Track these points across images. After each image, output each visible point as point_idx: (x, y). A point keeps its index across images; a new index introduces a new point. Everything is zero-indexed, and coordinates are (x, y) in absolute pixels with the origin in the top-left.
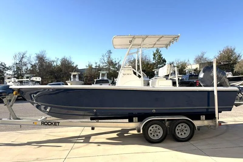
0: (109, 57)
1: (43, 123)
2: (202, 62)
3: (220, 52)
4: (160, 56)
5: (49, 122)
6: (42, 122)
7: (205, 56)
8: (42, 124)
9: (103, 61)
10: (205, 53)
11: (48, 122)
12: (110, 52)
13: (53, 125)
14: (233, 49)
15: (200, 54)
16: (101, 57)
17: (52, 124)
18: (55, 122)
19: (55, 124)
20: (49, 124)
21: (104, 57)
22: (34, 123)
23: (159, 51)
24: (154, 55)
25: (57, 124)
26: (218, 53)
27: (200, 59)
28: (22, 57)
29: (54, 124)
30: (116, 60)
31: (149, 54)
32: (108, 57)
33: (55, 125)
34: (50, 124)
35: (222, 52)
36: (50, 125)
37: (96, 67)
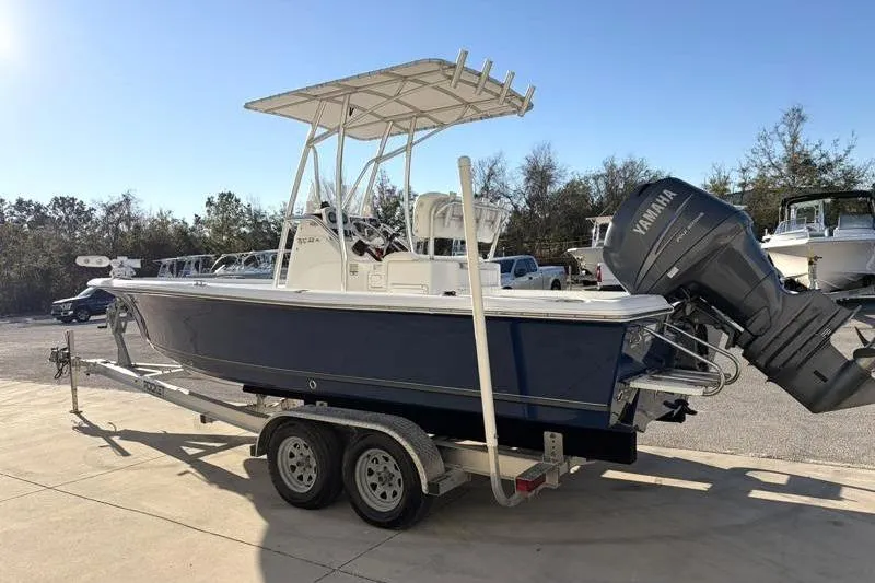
0: (794, 140)
9: (764, 160)
12: (797, 117)
16: (755, 144)
21: (769, 142)
28: (487, 172)
30: (825, 148)
32: (788, 138)
37: (743, 185)
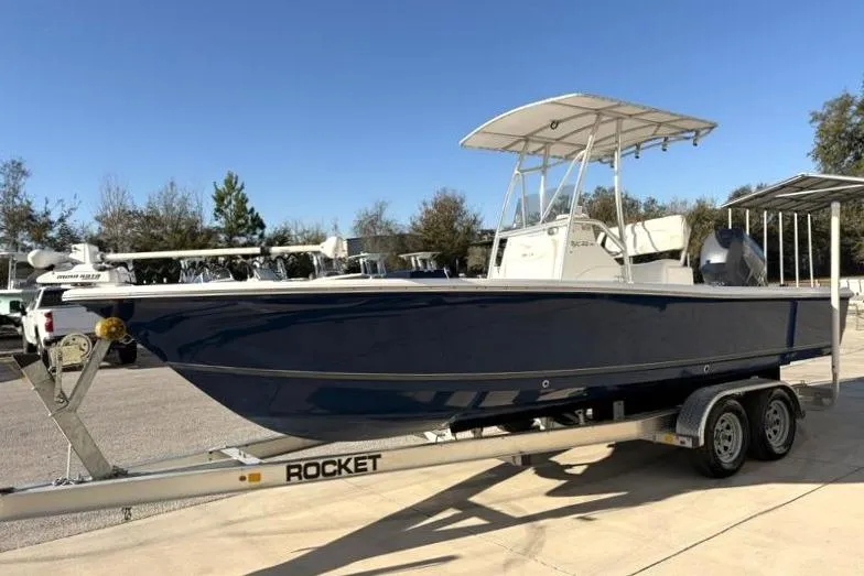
0: (14, 193)
1: (293, 471)
2: (378, 234)
3: (425, 204)
4: (243, 201)
5: (325, 464)
6: (289, 468)
7: (387, 216)
8: (289, 475)
10: (387, 204)
11: (321, 462)
12: (17, 170)
13: (349, 472)
14: (458, 200)
15: (371, 209)
17: (345, 466)
18: (356, 459)
20: (330, 469)
22: (243, 479)
23: (239, 186)
24: (220, 198)
25: (370, 463)
26: (420, 209)
27: (372, 223)
29: (351, 466)
30: (50, 206)
31: (199, 195)
32: (6, 190)
33: (360, 470)
34: (336, 468)
35: (430, 207)
36: (334, 473)
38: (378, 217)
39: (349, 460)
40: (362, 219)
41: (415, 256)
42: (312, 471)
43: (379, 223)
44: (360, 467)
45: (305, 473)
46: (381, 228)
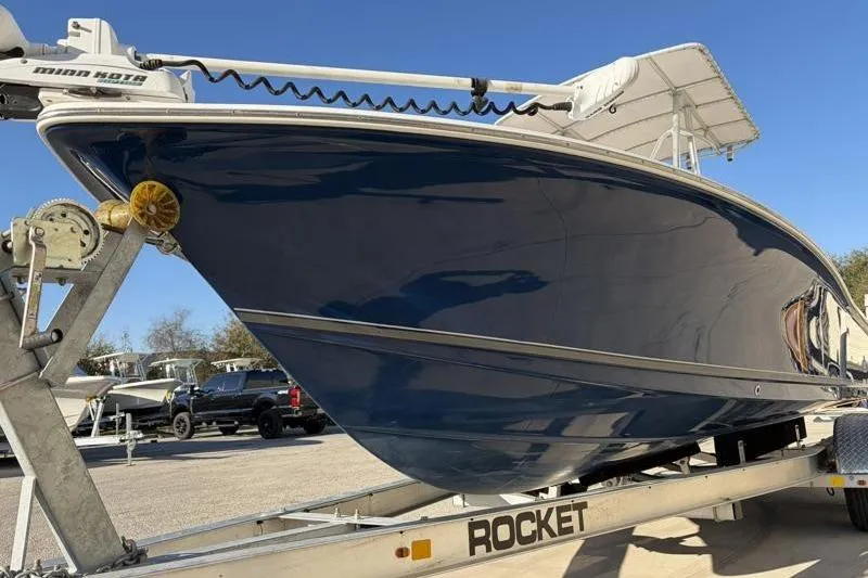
6: (473, 526)
10: (188, 313)
13: (552, 534)
15: (171, 318)
17: (543, 524)
18: (559, 510)
19: (561, 520)
20: (527, 528)
25: (575, 517)
27: (170, 332)
29: (553, 522)
33: (563, 531)
34: (534, 526)
36: (532, 537)
38: (177, 326)
39: (550, 510)
40: (158, 328)
41: (231, 363)
42: (504, 533)
43: (177, 333)
44: (564, 525)
45: (495, 537)
46: (180, 338)
